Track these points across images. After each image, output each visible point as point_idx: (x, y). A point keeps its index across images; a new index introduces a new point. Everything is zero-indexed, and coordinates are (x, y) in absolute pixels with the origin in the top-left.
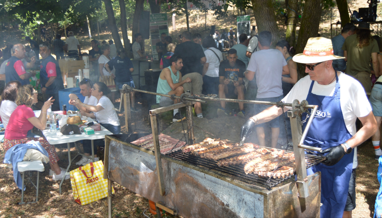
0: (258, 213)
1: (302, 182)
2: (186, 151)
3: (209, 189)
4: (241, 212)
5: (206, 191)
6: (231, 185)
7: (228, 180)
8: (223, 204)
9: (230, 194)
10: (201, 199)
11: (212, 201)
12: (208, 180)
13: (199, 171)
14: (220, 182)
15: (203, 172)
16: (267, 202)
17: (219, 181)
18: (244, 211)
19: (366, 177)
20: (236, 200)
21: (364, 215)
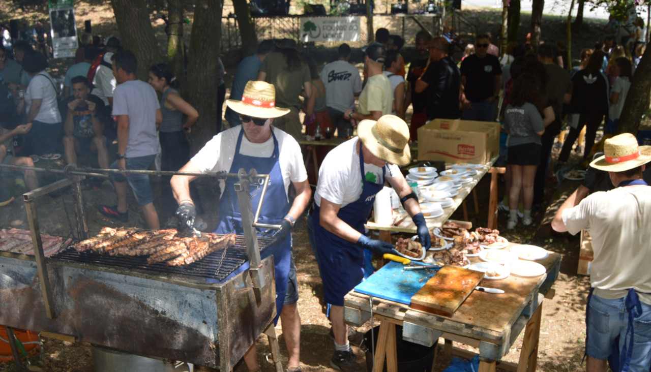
0: (209, 315)
1: (257, 269)
2: (83, 250)
3: (132, 296)
4: (183, 318)
5: (127, 299)
6: (167, 285)
7: (163, 279)
8: (156, 312)
9: (167, 297)
10: (120, 312)
11: (140, 311)
12: (130, 284)
13: (115, 273)
14: (149, 284)
15: (123, 274)
16: (221, 298)
17: (149, 282)
18: (188, 316)
19: (309, 263)
20: (176, 304)
21: (315, 312)
